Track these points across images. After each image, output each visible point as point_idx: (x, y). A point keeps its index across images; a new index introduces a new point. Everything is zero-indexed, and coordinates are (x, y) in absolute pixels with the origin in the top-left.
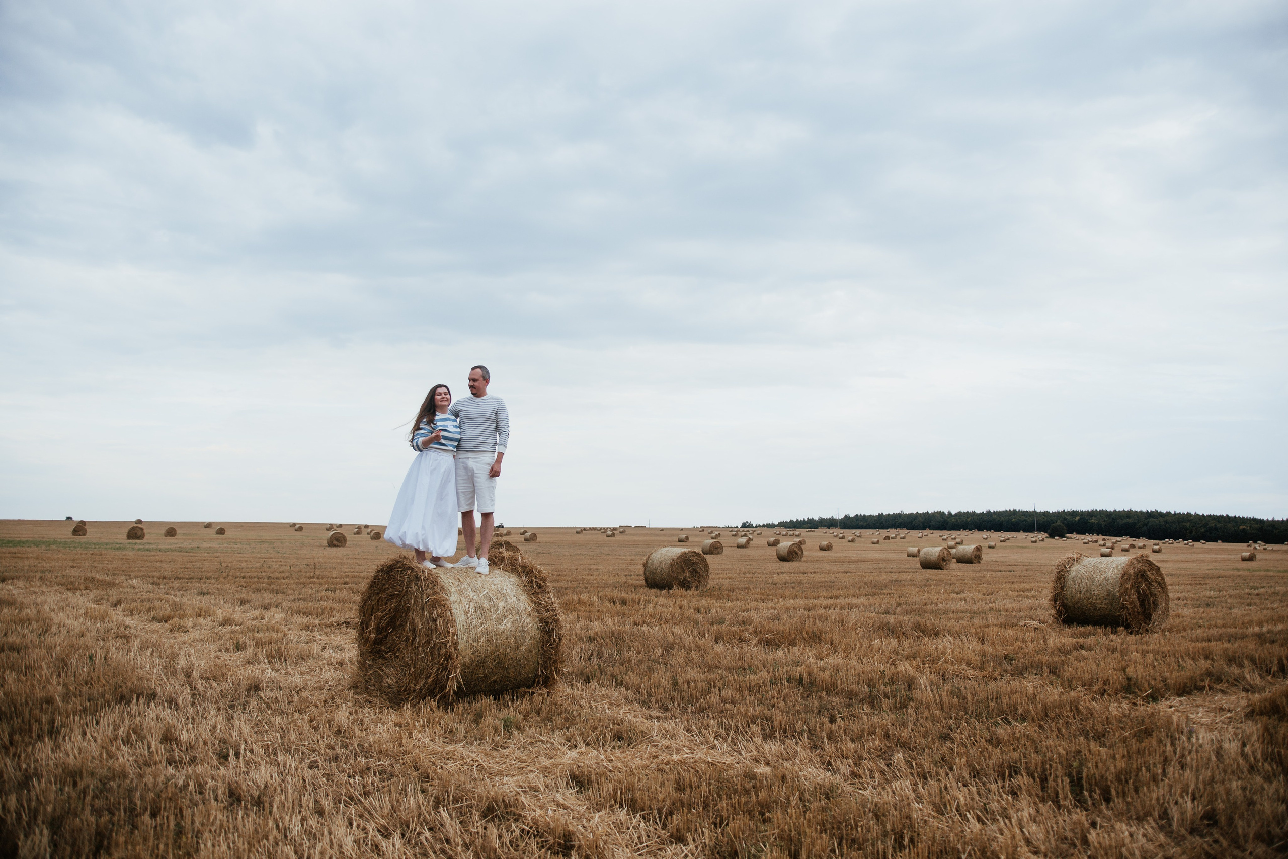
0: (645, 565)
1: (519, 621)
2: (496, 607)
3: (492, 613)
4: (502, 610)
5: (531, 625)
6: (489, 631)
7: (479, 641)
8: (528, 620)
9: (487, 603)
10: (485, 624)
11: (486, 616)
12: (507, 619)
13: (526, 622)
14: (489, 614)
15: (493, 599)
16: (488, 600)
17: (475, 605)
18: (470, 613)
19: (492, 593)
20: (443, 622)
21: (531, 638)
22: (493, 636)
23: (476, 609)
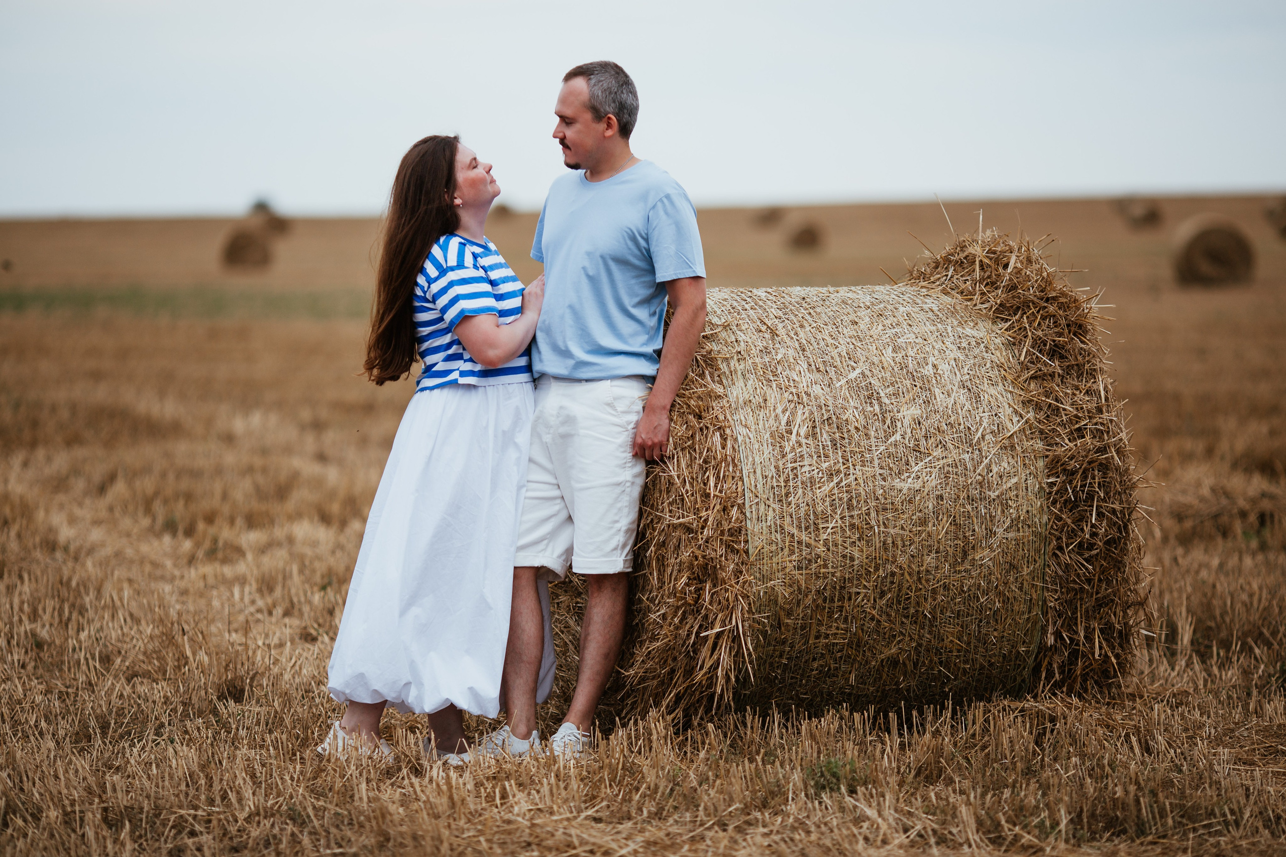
1: (969, 466)
2: (888, 422)
3: (873, 440)
4: (909, 431)
5: (1014, 480)
6: (858, 495)
7: (821, 526)
8: (1005, 464)
9: (857, 408)
10: (842, 475)
11: (848, 449)
12: (927, 460)
13: (995, 469)
14: (862, 444)
15: (882, 394)
16: (862, 398)
17: (812, 413)
18: (793, 437)
19: (880, 377)
20: (689, 466)
21: (1015, 524)
22: (873, 514)
23: (814, 427)
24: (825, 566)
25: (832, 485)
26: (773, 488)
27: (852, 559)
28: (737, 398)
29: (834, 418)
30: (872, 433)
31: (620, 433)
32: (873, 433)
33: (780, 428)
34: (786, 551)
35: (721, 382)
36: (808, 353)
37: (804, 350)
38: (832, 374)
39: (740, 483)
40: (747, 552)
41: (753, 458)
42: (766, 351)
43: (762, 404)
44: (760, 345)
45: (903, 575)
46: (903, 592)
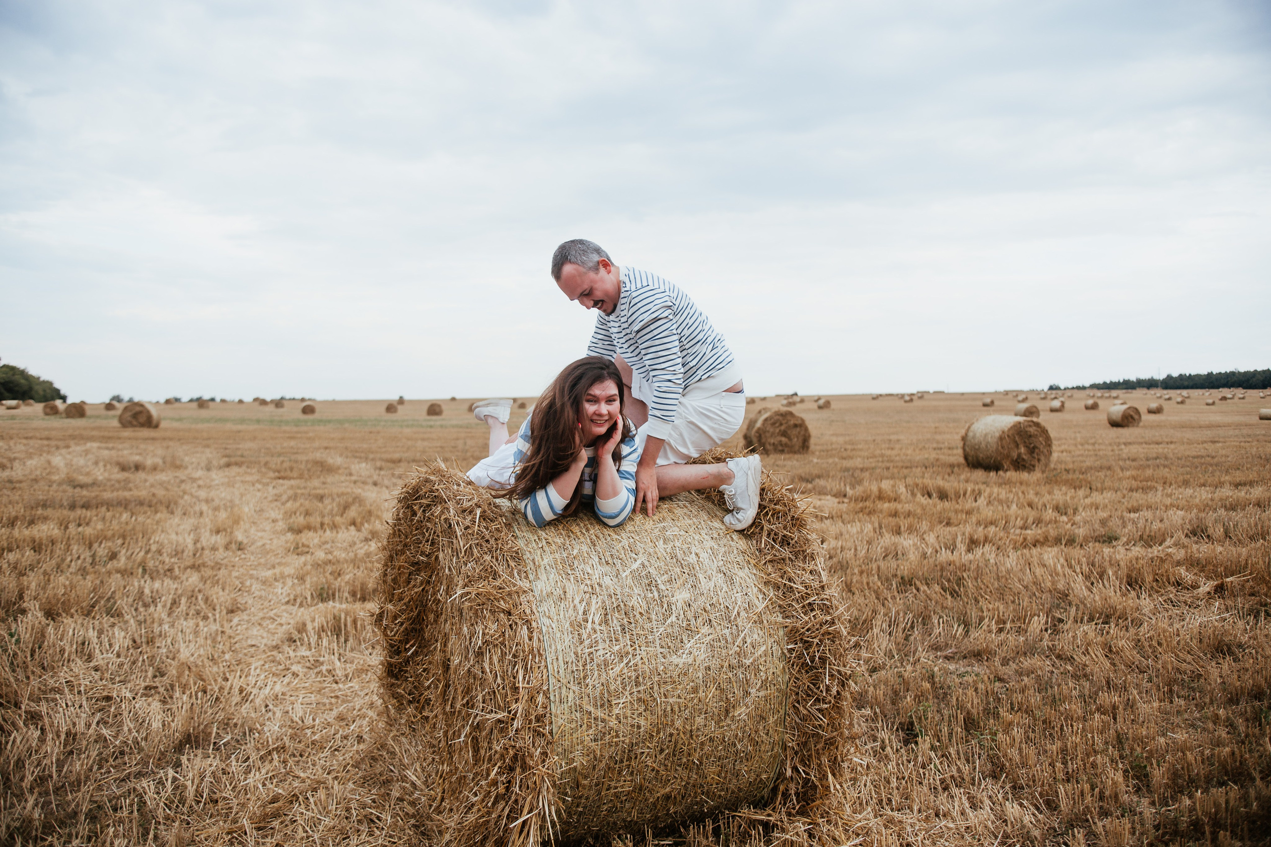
0: (964, 439)
1: (729, 639)
2: (665, 606)
3: (654, 623)
4: (682, 613)
5: (763, 648)
6: (644, 672)
7: (614, 702)
8: (756, 636)
9: (640, 595)
10: (630, 656)
11: (634, 633)
12: (697, 637)
13: (749, 641)
14: (646, 627)
15: (659, 582)
16: (644, 586)
17: (604, 602)
18: (589, 625)
19: (656, 566)
20: (501, 660)
21: (764, 685)
22: (656, 688)
23: (606, 614)
24: (617, 736)
25: (622, 665)
26: (573, 672)
27: (639, 727)
28: (542, 591)
29: (622, 605)
30: (654, 617)
33: (578, 617)
34: (584, 727)
35: (527, 579)
38: (619, 566)
39: (545, 671)
40: (551, 733)
41: (556, 647)
43: (563, 596)
45: (678, 734)
46: (678, 747)
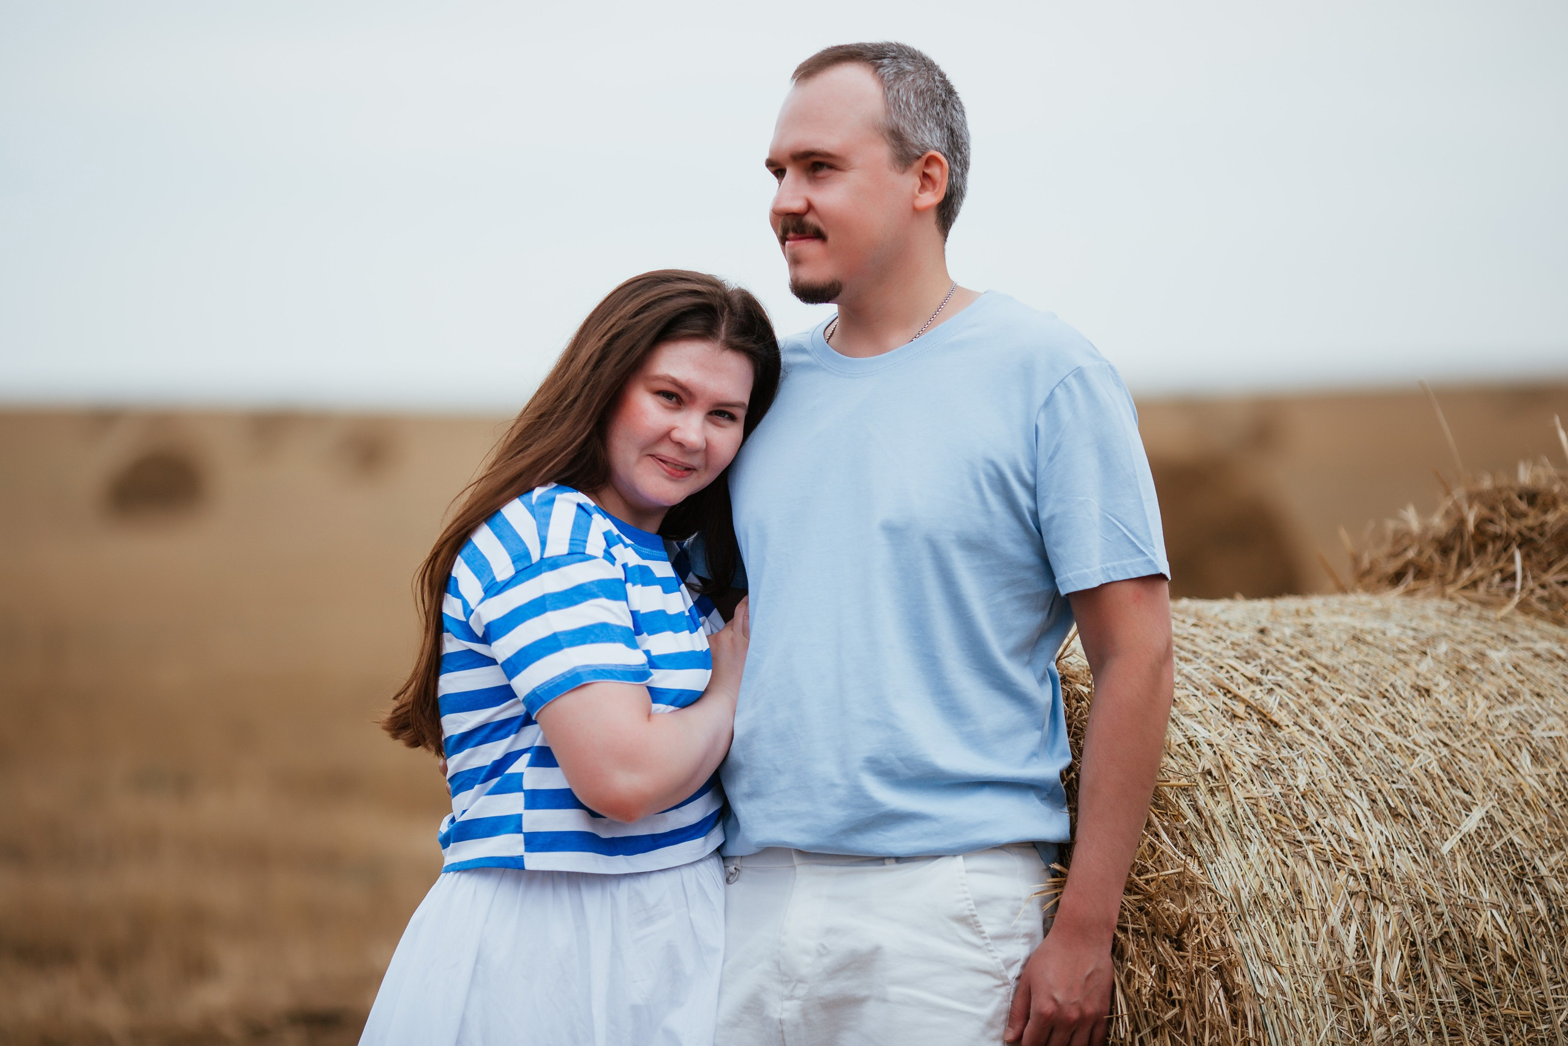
9: (1498, 907)
11: (1497, 1013)
14: (1525, 997)
15: (1544, 871)
16: (1504, 880)
17: (1404, 922)
18: (1377, 985)
19: (1527, 826)
23: (1415, 958)
28: (1236, 890)
29: (1455, 934)
31: (989, 991)
32: (1544, 969)
33: (1346, 963)
35: (1192, 853)
36: (1360, 770)
37: (1348, 763)
38: (1426, 822)
42: (1264, 767)
43: (1294, 904)
44: (1251, 751)
